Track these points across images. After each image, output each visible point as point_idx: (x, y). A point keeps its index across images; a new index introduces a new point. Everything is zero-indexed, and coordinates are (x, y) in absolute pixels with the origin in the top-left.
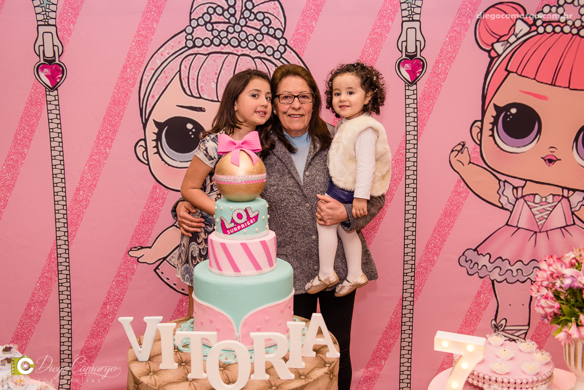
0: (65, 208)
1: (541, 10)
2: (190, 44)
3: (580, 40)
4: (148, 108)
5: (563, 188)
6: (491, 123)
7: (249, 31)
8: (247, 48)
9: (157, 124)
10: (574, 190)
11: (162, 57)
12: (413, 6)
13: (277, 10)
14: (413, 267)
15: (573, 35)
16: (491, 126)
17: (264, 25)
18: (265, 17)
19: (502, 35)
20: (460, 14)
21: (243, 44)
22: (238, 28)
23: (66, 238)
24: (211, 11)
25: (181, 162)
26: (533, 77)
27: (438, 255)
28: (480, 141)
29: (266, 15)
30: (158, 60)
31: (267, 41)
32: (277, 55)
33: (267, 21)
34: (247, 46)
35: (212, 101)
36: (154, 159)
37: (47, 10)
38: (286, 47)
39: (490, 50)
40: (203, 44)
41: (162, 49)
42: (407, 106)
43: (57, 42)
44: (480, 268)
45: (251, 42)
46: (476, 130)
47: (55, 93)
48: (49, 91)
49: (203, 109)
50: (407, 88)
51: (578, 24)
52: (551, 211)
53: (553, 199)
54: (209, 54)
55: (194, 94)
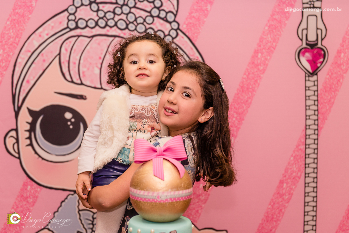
2: (72, 25)
4: (21, 94)
7: (138, 13)
9: (31, 112)
11: (40, 38)
17: (155, 7)
21: (132, 27)
22: (126, 10)
25: (57, 155)
30: (35, 42)
31: (158, 24)
32: (169, 40)
33: (158, 3)
34: (136, 29)
35: (95, 88)
36: (26, 152)
38: (179, 31)
40: (87, 26)
41: (40, 30)
42: (307, 98)
45: (140, 25)
49: (84, 97)
50: (307, 78)
54: (93, 37)
55: (75, 80)
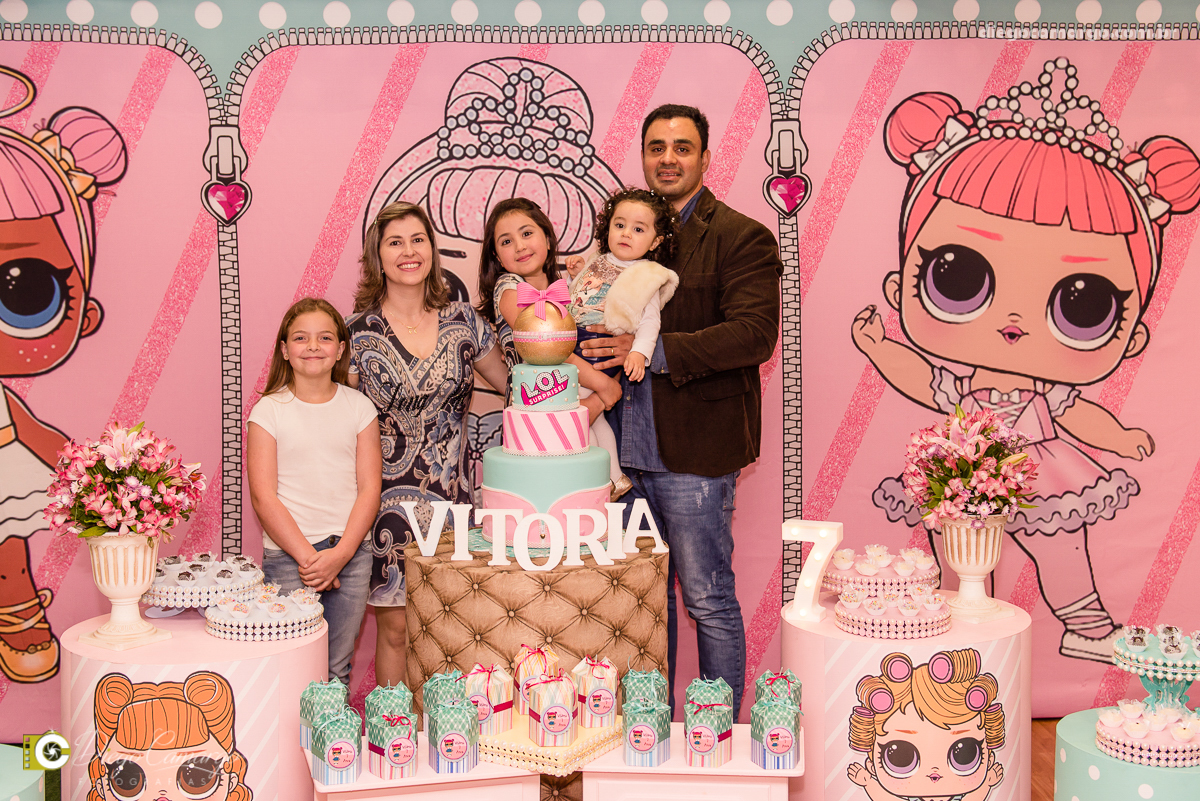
0: (239, 411)
1: (983, 104)
2: (445, 154)
3: (1047, 150)
5: (1036, 379)
6: (914, 276)
7: (536, 135)
8: (533, 161)
10: (1054, 383)
11: (401, 174)
12: (787, 98)
13: (579, 103)
14: (799, 508)
15: (1036, 141)
16: (915, 281)
17: (560, 126)
18: (560, 114)
19: (926, 141)
20: (860, 110)
21: (527, 154)
22: (519, 131)
23: (238, 460)
24: (478, 105)
26: (978, 206)
27: (838, 488)
28: (900, 304)
29: (563, 111)
30: (394, 179)
31: (564, 150)
32: (580, 171)
33: (563, 120)
34: (533, 157)
35: (477, 241)
37: (226, 103)
38: (593, 158)
39: (909, 164)
40: (465, 155)
41: (401, 162)
43: (238, 151)
44: (907, 509)
45: (540, 151)
46: (892, 287)
47: (232, 228)
48: (223, 226)
49: (463, 254)
50: (781, 221)
51: (1042, 124)
52: (1019, 417)
53: (1020, 397)
54: (473, 169)
55: (449, 231)
